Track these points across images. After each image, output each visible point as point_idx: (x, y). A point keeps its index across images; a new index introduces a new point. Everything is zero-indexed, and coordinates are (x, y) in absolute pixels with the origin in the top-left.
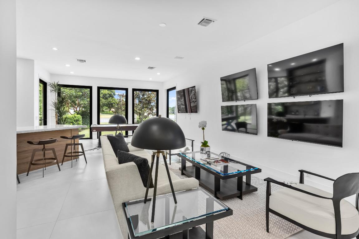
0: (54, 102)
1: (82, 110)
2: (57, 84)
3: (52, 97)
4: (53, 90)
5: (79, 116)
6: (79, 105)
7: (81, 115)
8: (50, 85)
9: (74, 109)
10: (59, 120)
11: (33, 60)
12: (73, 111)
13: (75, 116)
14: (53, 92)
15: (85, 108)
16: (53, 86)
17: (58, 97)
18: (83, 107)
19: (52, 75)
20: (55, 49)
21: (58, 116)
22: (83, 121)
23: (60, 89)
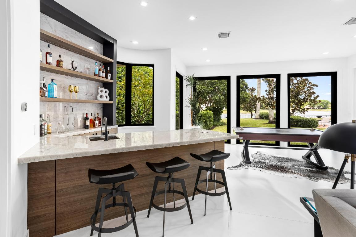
0: (190, 98)
1: (213, 106)
2: (193, 77)
3: (188, 92)
4: (189, 85)
5: (210, 112)
6: (210, 101)
7: (213, 111)
8: (186, 79)
9: (206, 105)
10: (194, 119)
11: (170, 49)
12: (205, 106)
13: (207, 113)
14: (189, 86)
15: (215, 104)
16: (189, 79)
17: (193, 91)
18: (214, 103)
19: (188, 67)
20: (192, 18)
21: (194, 114)
22: (214, 117)
23: (196, 82)
